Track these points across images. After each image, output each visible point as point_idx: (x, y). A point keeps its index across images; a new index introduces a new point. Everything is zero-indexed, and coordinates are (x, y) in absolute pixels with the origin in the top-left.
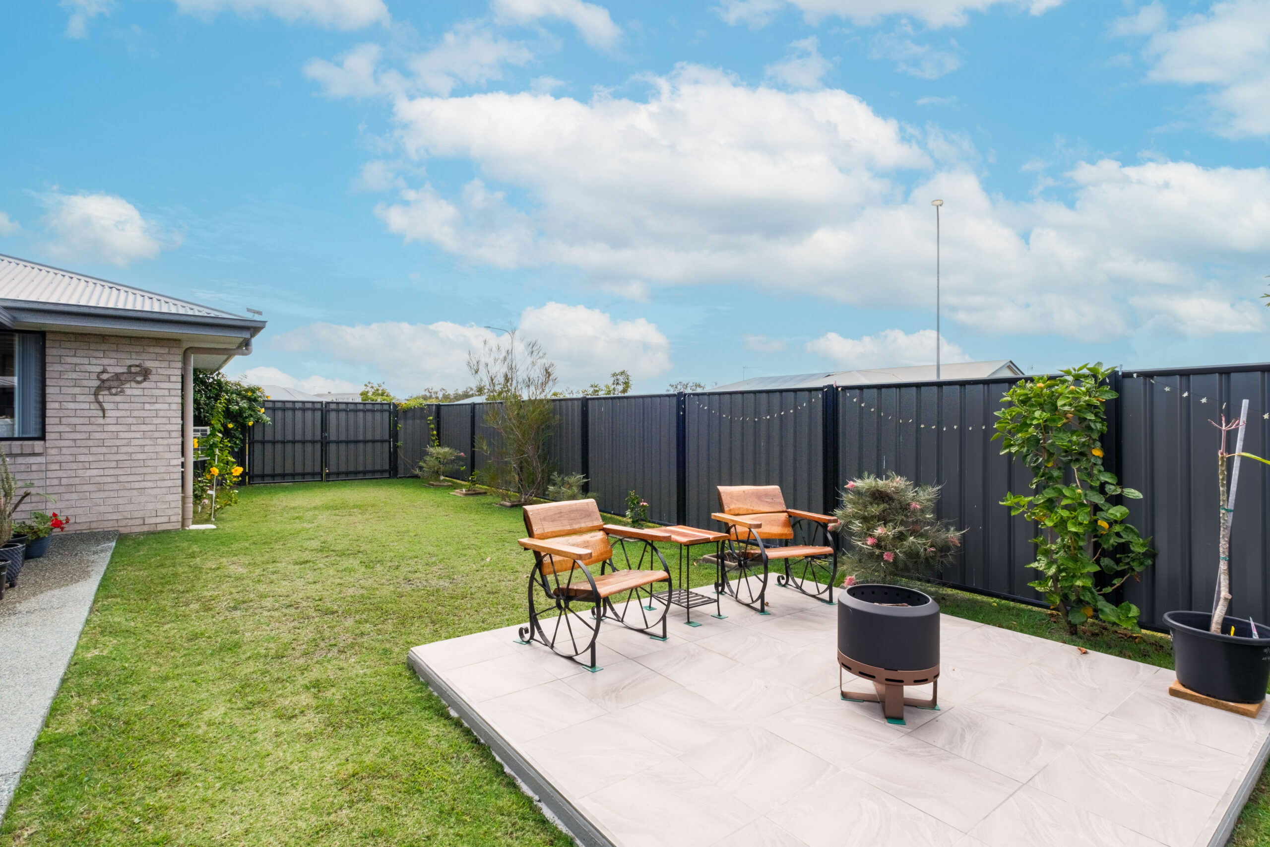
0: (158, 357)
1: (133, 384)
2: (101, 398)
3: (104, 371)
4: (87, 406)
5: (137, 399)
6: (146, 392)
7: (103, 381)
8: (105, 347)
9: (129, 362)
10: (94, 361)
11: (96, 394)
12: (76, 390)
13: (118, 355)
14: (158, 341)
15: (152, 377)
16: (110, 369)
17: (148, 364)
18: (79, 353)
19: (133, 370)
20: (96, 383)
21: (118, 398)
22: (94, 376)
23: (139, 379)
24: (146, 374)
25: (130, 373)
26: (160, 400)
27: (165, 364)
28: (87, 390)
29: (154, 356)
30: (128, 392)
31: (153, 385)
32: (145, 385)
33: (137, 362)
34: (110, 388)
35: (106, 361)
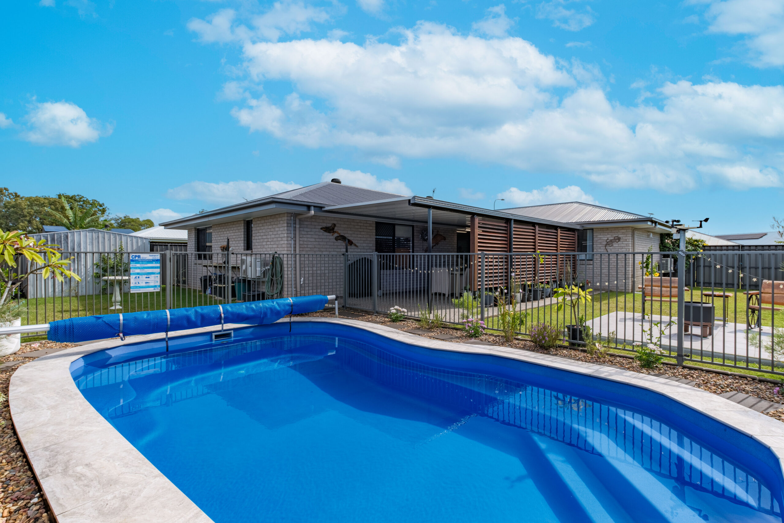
0: (623, 233)
1: (616, 243)
2: (607, 248)
3: (608, 239)
4: (603, 250)
5: (617, 248)
6: (619, 245)
7: (607, 242)
8: (608, 231)
9: (614, 236)
10: (605, 236)
11: (605, 247)
12: (601, 246)
13: (612, 234)
14: (623, 228)
15: (621, 240)
16: (609, 238)
17: (620, 236)
18: (602, 234)
19: (616, 238)
20: (605, 243)
21: (611, 248)
22: (605, 241)
23: (617, 241)
24: (619, 239)
25: (615, 239)
26: (623, 248)
27: (625, 235)
28: (603, 245)
29: (621, 233)
30: (614, 245)
31: (621, 243)
32: (619, 243)
33: (617, 236)
34: (609, 244)
35: (608, 236)
